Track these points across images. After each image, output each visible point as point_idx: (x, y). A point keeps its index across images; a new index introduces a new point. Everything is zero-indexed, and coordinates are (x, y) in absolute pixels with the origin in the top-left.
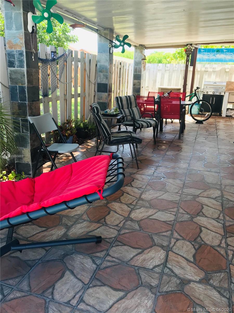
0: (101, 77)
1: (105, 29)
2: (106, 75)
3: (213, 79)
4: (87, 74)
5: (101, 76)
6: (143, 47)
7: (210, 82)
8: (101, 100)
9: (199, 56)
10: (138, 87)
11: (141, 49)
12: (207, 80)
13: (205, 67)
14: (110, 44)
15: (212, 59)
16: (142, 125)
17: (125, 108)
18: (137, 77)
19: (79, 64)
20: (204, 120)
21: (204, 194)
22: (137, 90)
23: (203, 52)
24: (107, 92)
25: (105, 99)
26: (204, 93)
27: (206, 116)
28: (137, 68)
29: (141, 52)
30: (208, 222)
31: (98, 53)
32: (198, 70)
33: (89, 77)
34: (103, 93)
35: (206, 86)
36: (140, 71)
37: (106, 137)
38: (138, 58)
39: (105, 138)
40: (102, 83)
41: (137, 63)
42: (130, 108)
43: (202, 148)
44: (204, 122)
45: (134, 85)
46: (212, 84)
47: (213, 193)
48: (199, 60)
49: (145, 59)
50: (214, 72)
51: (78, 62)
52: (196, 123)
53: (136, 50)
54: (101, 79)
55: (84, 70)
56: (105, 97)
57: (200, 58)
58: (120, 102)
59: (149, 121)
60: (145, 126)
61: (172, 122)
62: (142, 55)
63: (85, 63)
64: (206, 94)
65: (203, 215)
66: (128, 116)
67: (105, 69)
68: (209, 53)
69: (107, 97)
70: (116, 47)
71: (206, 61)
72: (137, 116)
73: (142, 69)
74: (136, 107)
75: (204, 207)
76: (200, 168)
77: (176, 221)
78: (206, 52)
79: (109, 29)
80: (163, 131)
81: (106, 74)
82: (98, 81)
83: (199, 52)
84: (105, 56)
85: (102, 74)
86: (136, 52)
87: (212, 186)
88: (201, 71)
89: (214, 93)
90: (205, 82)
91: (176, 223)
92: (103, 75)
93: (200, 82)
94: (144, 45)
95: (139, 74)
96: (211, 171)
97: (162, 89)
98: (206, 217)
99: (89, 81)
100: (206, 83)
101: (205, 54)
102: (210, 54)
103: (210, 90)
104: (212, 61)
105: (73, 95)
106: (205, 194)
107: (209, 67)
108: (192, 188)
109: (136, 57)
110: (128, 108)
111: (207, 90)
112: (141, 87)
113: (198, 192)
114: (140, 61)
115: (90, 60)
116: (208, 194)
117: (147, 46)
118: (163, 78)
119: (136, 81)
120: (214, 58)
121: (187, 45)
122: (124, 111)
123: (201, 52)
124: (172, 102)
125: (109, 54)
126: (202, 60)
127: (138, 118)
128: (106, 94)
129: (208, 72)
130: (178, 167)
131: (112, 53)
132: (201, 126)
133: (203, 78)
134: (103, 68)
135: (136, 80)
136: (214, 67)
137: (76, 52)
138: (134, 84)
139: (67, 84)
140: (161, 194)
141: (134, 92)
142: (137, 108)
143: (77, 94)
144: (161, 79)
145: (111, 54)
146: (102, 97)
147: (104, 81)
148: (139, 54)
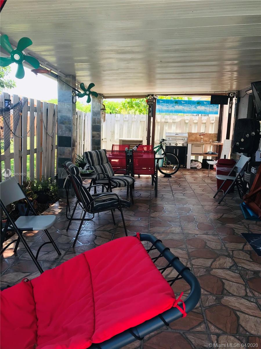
0: (63, 130)
1: (67, 76)
2: (69, 127)
3: (173, 130)
4: (44, 125)
5: (63, 128)
6: (101, 96)
7: (171, 133)
8: (64, 155)
9: (158, 107)
10: (97, 139)
11: (99, 99)
12: (168, 132)
13: (165, 118)
14: (74, 93)
15: (171, 110)
16: (120, 184)
17: (95, 165)
18: (96, 128)
19: (35, 114)
20: (172, 174)
21: (216, 265)
22: (96, 142)
23: (162, 103)
24: (71, 147)
25: (68, 154)
26: (167, 144)
27: (173, 169)
28: (95, 118)
29: (100, 102)
30: (238, 303)
31: (59, 102)
32: (158, 121)
33: (46, 129)
34: (66, 148)
35: (168, 138)
36: (100, 122)
37: (88, 203)
38: (96, 108)
39: (86, 204)
40: (64, 136)
41: (95, 113)
42: (101, 164)
43: (185, 206)
44: (172, 176)
45: (93, 137)
46: (174, 135)
47: (224, 261)
48: (158, 110)
49: (104, 109)
50: (174, 123)
51: (35, 113)
52: (164, 177)
53: (94, 99)
54: (62, 132)
55: (41, 121)
56: (68, 152)
57: (159, 109)
58: (89, 158)
59: (125, 178)
60: (122, 185)
61: (139, 177)
62: (100, 104)
63: (42, 113)
64: (169, 145)
65: (228, 294)
66: (100, 174)
67: (68, 120)
68: (167, 104)
69: (70, 152)
70: (81, 96)
71: (166, 111)
72: (110, 173)
73: (102, 120)
74: (107, 162)
75: (224, 282)
76: (196, 231)
77: (203, 307)
78: (165, 103)
79: (71, 76)
80: (135, 188)
81: (69, 125)
82: (59, 134)
83: (157, 103)
84: (68, 106)
85: (63, 126)
86: (94, 101)
87: (218, 253)
88: (161, 122)
89: (176, 144)
90: (166, 133)
91: (205, 310)
92: (66, 127)
93: (161, 133)
94: (102, 94)
95: (98, 125)
96: (208, 233)
97: (123, 141)
98: (233, 295)
99: (47, 133)
100: (168, 135)
101: (164, 105)
102: (169, 105)
103: (173, 142)
104: (171, 112)
105: (29, 150)
106: (217, 263)
107: (169, 118)
108: (199, 258)
109: (94, 107)
110: (99, 164)
111: (170, 142)
112: (101, 140)
113: (208, 263)
114: (99, 111)
115: (47, 109)
116: (220, 264)
117: (105, 95)
118: (121, 129)
119: (95, 133)
120: (173, 109)
121: (149, 95)
122: (95, 168)
123: (160, 103)
124: (143, 155)
125: (72, 103)
126: (161, 111)
127: (111, 176)
128: (70, 149)
129: (168, 123)
130: (172, 232)
131: (76, 102)
132: (171, 179)
133: (163, 129)
134: (65, 119)
135: (95, 131)
136: (173, 118)
137: (32, 101)
138: (93, 135)
139: (23, 138)
140: (169, 272)
141: (94, 145)
142: (109, 164)
143: (34, 150)
144: (120, 130)
145: (74, 103)
146: (64, 152)
147: (67, 134)
148: (98, 104)
